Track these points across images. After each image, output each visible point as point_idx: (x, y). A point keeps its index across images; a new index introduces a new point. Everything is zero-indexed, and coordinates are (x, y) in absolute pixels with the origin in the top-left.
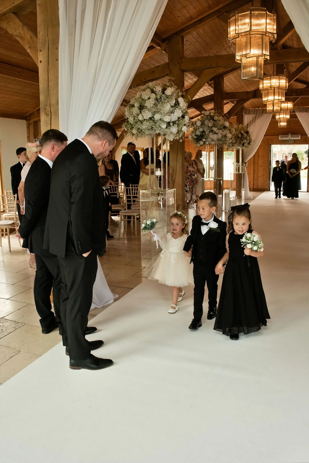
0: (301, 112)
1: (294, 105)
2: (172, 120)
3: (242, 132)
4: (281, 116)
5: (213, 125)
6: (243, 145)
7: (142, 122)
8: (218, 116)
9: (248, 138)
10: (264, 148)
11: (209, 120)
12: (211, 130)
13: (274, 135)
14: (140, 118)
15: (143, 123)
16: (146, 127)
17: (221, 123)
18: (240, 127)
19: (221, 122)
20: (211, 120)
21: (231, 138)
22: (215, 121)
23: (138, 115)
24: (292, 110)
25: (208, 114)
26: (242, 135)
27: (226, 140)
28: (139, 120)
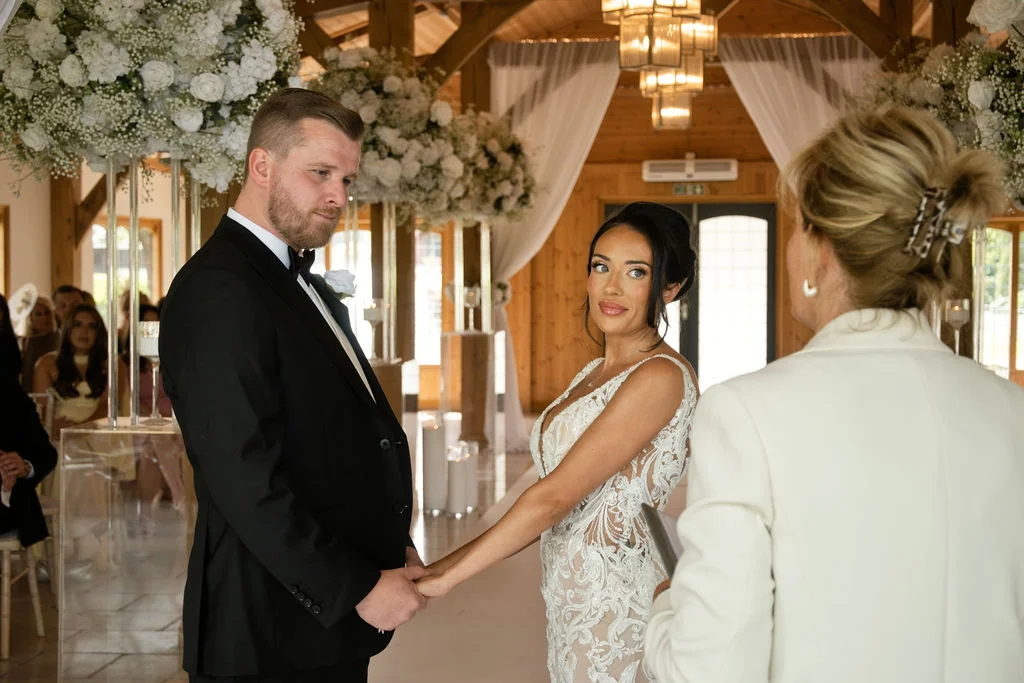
0: (746, 58)
1: (722, 27)
2: (232, 96)
3: (494, 146)
4: (667, 78)
5: (382, 113)
6: (498, 204)
7: (77, 96)
8: (398, 75)
9: (520, 176)
10: (577, 220)
11: (361, 93)
12: (370, 138)
13: (620, 161)
14: (70, 73)
15: (86, 100)
16: (102, 118)
17: (416, 106)
18: (483, 123)
19: (414, 101)
20: (371, 93)
21: (462, 179)
22: (387, 96)
23: (57, 59)
24: (713, 50)
25: (354, 65)
26: (493, 160)
27: (437, 187)
28: (62, 84)
